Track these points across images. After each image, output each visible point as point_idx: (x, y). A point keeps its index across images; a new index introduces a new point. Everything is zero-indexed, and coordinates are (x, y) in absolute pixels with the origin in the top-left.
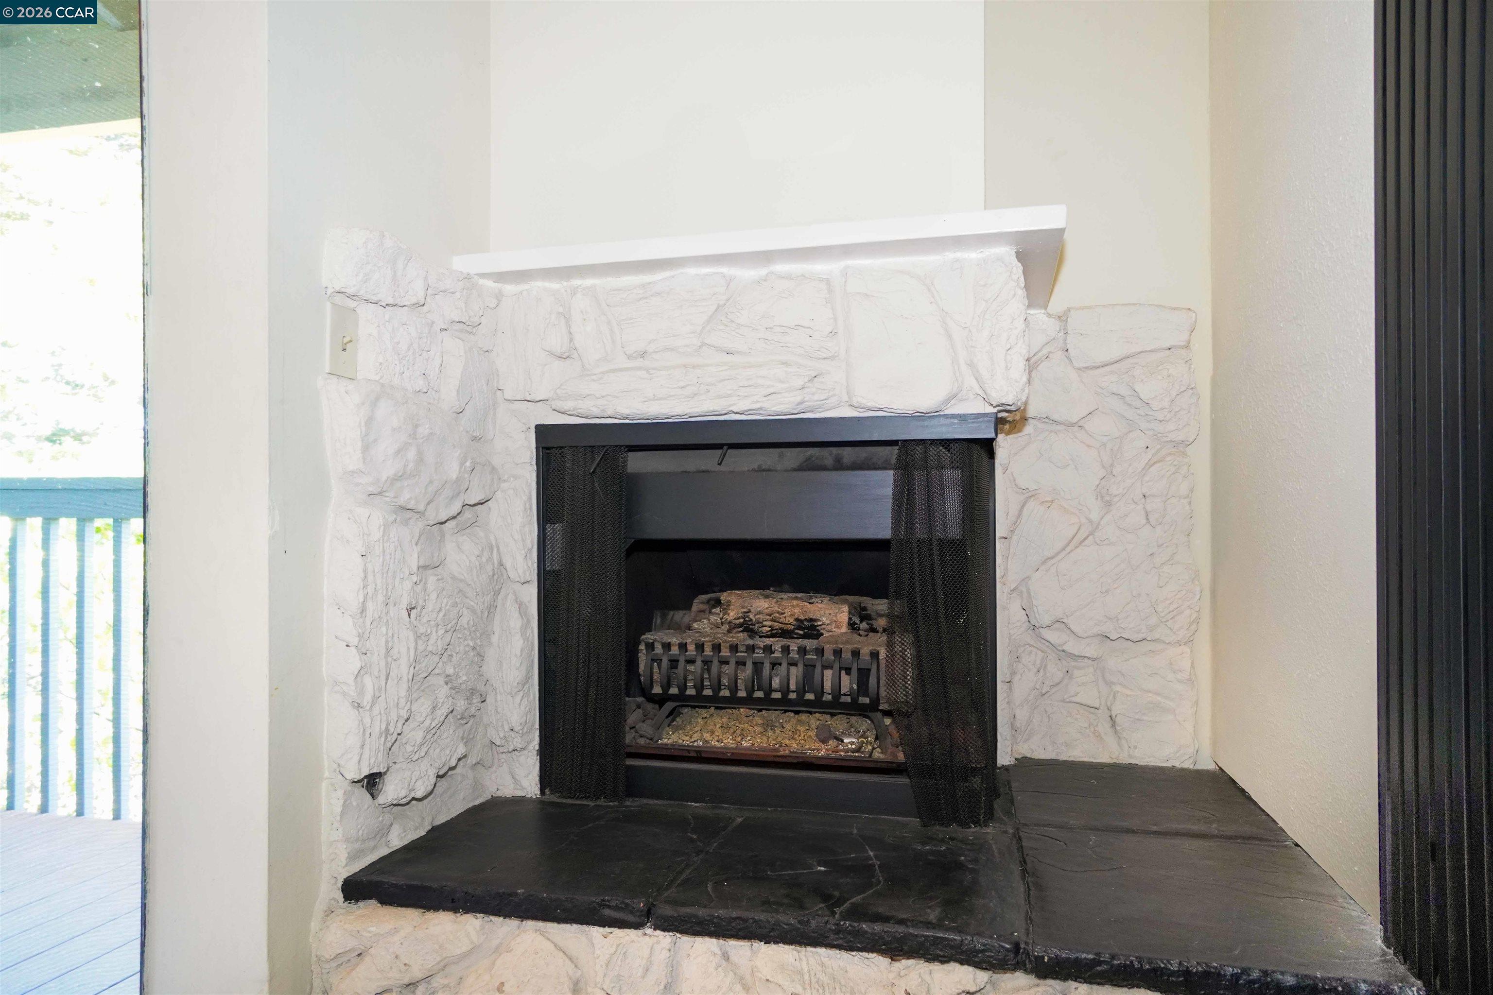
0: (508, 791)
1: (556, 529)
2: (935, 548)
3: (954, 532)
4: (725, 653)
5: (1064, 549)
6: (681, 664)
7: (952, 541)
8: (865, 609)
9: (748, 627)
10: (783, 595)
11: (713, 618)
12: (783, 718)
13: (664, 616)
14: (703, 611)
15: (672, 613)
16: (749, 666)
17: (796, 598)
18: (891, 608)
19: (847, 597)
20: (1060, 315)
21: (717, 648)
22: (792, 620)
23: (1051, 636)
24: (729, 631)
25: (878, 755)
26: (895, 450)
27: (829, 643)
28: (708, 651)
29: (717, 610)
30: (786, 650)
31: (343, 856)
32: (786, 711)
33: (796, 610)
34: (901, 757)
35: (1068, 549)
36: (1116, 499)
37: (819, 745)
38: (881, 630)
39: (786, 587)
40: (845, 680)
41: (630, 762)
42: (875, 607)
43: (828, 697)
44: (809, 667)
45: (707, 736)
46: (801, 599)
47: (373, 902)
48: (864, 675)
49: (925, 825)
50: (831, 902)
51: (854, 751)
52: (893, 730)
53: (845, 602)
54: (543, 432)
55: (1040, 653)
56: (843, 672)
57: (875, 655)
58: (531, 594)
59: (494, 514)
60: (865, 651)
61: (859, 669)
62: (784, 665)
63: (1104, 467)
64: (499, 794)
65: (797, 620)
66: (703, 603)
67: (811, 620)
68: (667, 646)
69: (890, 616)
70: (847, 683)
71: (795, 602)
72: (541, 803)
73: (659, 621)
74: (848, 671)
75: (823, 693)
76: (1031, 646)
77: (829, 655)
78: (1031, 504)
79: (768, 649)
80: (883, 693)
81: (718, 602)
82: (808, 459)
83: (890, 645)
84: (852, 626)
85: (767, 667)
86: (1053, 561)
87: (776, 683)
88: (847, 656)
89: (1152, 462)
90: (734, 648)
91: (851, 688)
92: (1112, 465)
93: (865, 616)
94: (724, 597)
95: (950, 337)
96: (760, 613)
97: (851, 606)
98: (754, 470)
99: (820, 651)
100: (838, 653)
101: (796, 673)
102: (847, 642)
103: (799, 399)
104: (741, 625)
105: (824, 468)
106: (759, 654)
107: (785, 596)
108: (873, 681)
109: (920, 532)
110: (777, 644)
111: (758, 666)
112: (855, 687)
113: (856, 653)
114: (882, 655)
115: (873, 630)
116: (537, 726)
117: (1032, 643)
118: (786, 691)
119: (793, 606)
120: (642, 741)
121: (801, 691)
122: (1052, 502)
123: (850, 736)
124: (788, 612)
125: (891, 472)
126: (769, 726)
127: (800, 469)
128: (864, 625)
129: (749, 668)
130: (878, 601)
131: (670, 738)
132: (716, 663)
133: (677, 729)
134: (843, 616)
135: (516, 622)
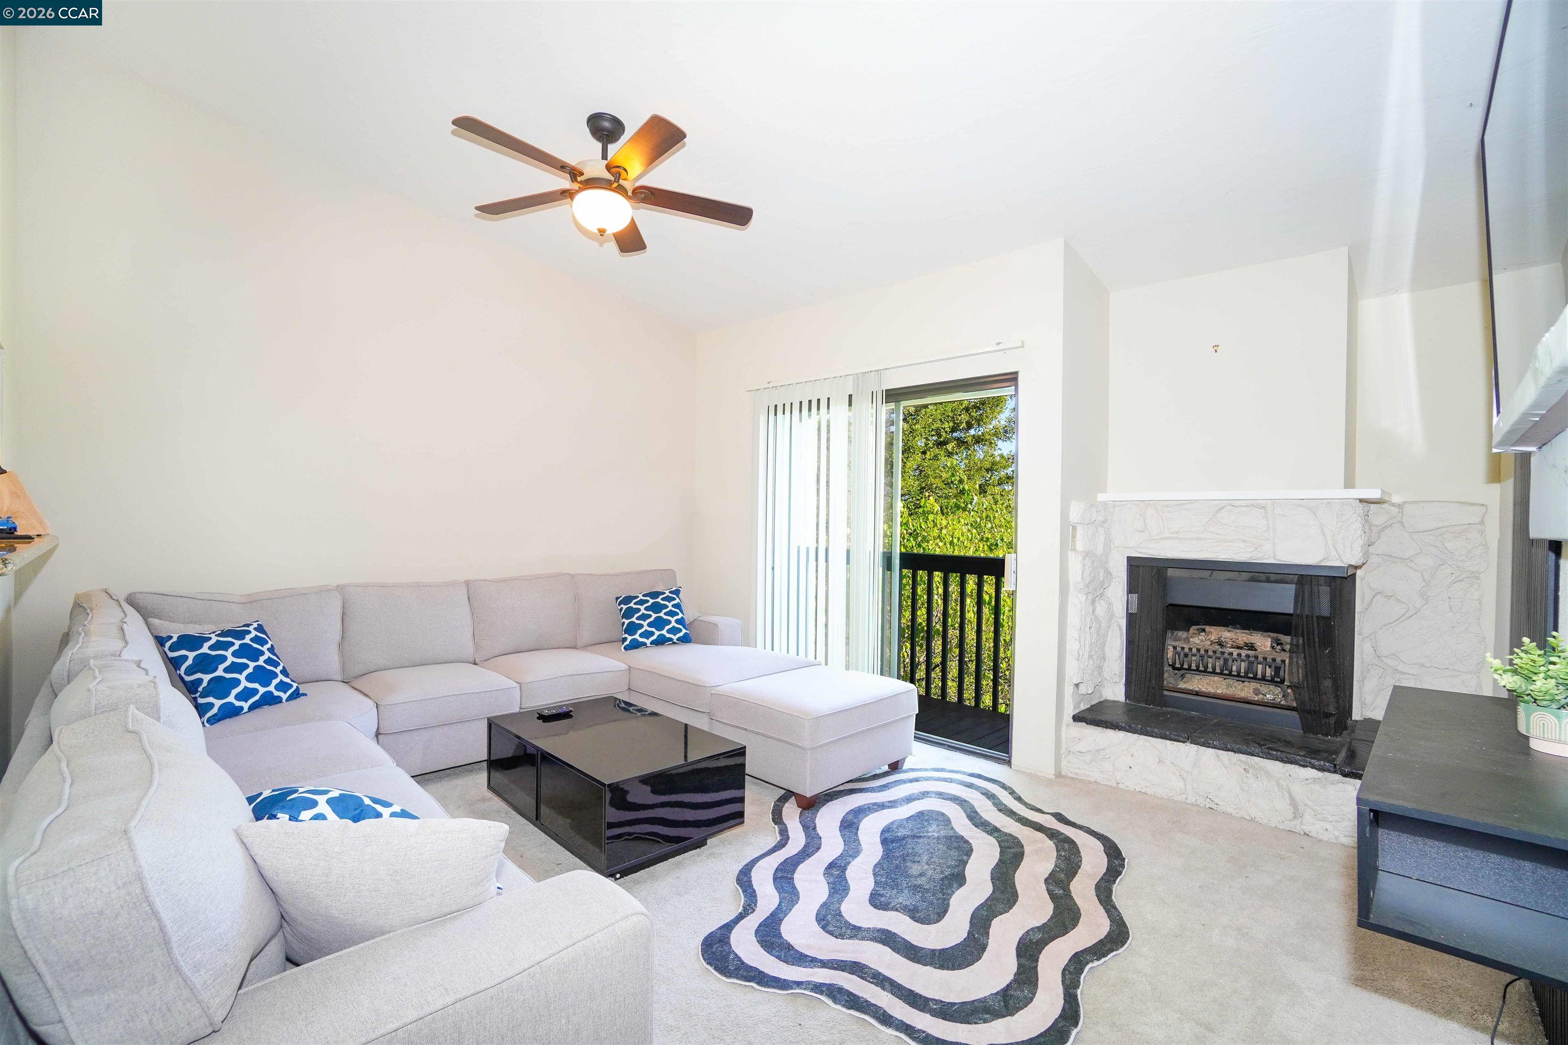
0: (1111, 697)
1: (1135, 597)
2: (1315, 619)
3: (1325, 610)
4: (1210, 653)
5: (1398, 620)
6: (1190, 656)
7: (1323, 618)
8: (1280, 640)
9: (1221, 644)
10: (1237, 631)
11: (1200, 637)
12: (1236, 684)
13: (1172, 633)
14: (1196, 634)
15: (1176, 632)
16: (1222, 659)
17: (1244, 632)
18: (1292, 639)
19: (1271, 634)
20: (1400, 504)
21: (1206, 651)
22: (1242, 643)
23: (1389, 662)
24: (1211, 644)
25: (1283, 703)
26: (1297, 576)
27: (1261, 654)
28: (1202, 652)
29: (1203, 634)
30: (1240, 655)
31: (1072, 707)
32: (1237, 681)
33: (1245, 639)
34: (1295, 705)
35: (1401, 620)
36: (1431, 598)
37: (1254, 696)
38: (1288, 650)
39: (1238, 626)
40: (1268, 671)
41: (1165, 693)
42: (1285, 640)
43: (1259, 675)
44: (1251, 663)
45: (1200, 687)
46: (1246, 633)
47: (1084, 724)
48: (1277, 670)
49: (1305, 733)
50: (1260, 745)
51: (1271, 700)
52: (1292, 694)
53: (1269, 636)
54: (1129, 559)
55: (1381, 669)
56: (1267, 666)
57: (1283, 662)
58: (1123, 623)
59: (1109, 592)
60: (1278, 660)
61: (1275, 667)
62: (1239, 661)
63: (1424, 581)
64: (1107, 699)
65: (1245, 643)
66: (1195, 630)
67: (1252, 643)
68: (1183, 648)
69: (1291, 644)
70: (1269, 672)
71: (1244, 635)
72: (1126, 704)
73: (1170, 635)
74: (1270, 667)
75: (1257, 675)
76: (1377, 665)
77: (1260, 659)
78: (1379, 597)
79: (1231, 654)
80: (1286, 677)
81: (1204, 630)
82: (1252, 577)
83: (1291, 658)
84: (1273, 647)
85: (1230, 661)
86: (1391, 625)
87: (1234, 668)
88: (1269, 660)
89: (1454, 581)
90: (1215, 652)
91: (1271, 674)
92: (1429, 581)
93: (1279, 643)
94: (1208, 628)
95: (1324, 535)
96: (1226, 638)
97: (1272, 638)
98: (1226, 580)
99: (1256, 657)
100: (1265, 659)
101: (1243, 665)
102: (1269, 654)
103: (1250, 556)
104: (1217, 642)
105: (1261, 581)
106: (1226, 655)
107: (1238, 631)
108: (1282, 673)
109: (1306, 612)
110: (1235, 652)
111: (1226, 660)
112: (1273, 674)
113: (1274, 660)
114: (1287, 662)
115: (1284, 650)
116: (1124, 674)
117: (1377, 663)
118: (1239, 672)
119: (1243, 637)
120: (1171, 685)
121: (1246, 673)
122: (1392, 596)
123: (1269, 694)
124: (1240, 639)
125: (1294, 585)
126: (1229, 686)
127: (1249, 581)
128: (1279, 647)
129: (1222, 662)
130: (1286, 637)
131: (1182, 685)
132: (1206, 657)
133: (1185, 682)
134: (1268, 643)
135: (1118, 633)
